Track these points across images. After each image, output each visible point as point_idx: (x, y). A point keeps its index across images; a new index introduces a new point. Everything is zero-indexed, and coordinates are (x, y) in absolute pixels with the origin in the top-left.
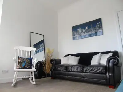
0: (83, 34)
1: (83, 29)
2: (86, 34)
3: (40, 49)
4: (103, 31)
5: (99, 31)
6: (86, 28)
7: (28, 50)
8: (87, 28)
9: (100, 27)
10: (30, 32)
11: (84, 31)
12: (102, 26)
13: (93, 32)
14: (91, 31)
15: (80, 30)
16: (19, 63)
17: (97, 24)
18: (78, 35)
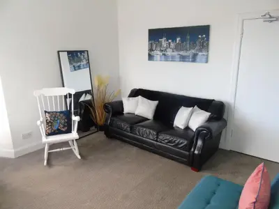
0: (169, 52)
1: (170, 41)
2: (175, 53)
3: (82, 63)
4: (207, 55)
5: (200, 54)
6: (178, 42)
7: (61, 94)
8: (178, 39)
9: (205, 46)
10: (59, 52)
11: (172, 45)
12: (208, 45)
13: (190, 53)
14: (186, 50)
15: (164, 41)
16: (47, 123)
17: (200, 36)
18: (159, 53)
